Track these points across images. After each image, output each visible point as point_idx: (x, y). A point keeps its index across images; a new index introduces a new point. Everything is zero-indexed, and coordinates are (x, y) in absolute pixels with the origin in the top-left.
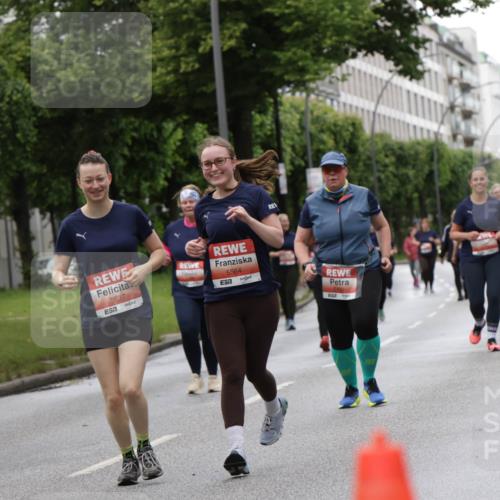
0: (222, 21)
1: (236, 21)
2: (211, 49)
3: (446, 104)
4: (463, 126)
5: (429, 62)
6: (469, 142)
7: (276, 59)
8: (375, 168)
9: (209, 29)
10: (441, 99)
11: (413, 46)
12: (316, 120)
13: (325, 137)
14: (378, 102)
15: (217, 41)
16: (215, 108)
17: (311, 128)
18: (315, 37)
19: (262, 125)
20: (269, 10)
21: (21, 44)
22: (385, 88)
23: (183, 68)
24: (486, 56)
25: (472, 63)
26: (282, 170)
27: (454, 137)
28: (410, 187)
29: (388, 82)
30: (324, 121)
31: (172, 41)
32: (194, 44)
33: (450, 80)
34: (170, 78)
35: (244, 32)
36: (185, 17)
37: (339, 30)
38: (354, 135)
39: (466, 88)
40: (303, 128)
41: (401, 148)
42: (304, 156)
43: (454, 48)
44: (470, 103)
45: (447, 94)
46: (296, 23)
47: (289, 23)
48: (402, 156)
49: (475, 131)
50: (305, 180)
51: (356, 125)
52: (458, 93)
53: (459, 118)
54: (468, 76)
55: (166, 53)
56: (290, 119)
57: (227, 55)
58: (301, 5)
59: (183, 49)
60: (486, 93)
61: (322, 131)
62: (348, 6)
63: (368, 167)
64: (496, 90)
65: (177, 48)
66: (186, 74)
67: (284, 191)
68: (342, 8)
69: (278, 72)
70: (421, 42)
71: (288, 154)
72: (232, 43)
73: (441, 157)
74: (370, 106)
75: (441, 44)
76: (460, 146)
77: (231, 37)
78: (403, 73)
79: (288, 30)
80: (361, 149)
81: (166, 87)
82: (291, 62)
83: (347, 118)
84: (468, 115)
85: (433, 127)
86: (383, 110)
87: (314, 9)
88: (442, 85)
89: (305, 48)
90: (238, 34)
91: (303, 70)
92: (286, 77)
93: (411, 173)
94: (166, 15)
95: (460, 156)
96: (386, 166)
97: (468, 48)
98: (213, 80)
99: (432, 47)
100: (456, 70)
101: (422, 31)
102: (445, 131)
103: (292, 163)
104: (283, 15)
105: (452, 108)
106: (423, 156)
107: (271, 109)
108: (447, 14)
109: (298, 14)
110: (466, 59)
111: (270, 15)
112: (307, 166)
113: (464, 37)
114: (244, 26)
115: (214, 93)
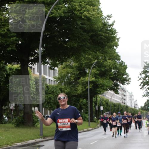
0: (90, 84)
1: (92, 84)
2: (88, 88)
3: (121, 98)
4: (124, 101)
5: (119, 92)
6: (124, 103)
7: (97, 90)
8: (111, 107)
9: (88, 85)
10: (121, 97)
11: (117, 90)
12: (102, 99)
13: (103, 102)
14: (112, 97)
15: (89, 87)
16: (88, 96)
17: (102, 100)
18: (103, 87)
19: (94, 99)
20: (97, 83)
21: (60, 86)
22: (112, 95)
23: (83, 90)
24: (127, 91)
25: (125, 92)
26: (97, 107)
27: (122, 103)
28: (115, 110)
29: (113, 94)
30: (103, 99)
31: (82, 87)
32: (85, 87)
33: (122, 94)
34: (81, 92)
35: (93, 86)
36: (84, 83)
37: (107, 86)
38: (108, 102)
39: (124, 96)
40: (100, 100)
41: (115, 104)
42: (100, 105)
43: (123, 89)
44: (125, 98)
45: (121, 96)
46: (101, 85)
47: (100, 85)
48: (115, 105)
49: (125, 102)
50: (100, 108)
51: (108, 100)
52: (123, 96)
53: (123, 100)
54: (125, 94)
55: (81, 88)
56: (98, 99)
57: (90, 89)
58: (101, 83)
59: (84, 88)
60: (127, 97)
61: (103, 101)
62: (108, 83)
63: (110, 107)
64: (129, 96)
65: (83, 88)
66: (84, 91)
67: (97, 110)
68: (107, 83)
69: (97, 92)
70: (118, 89)
71: (98, 104)
72: (91, 87)
73: (120, 105)
74: (110, 97)
75: (121, 89)
76: (123, 104)
77: (91, 86)
78: (116, 93)
79: (99, 86)
80: (109, 104)
81: (81, 93)
82: (99, 91)
83: (107, 99)
84: (124, 99)
85: (119, 101)
86: (112, 98)
87: (103, 83)
88: (121, 95)
89: (101, 89)
90: (92, 86)
91: (101, 92)
92: (99, 93)
93: (116, 107)
94: (82, 83)
95: (123, 106)
96: (112, 107)
97: (125, 90)
98: (88, 92)
99: (120, 89)
100: (123, 93)
101: (119, 87)
102: (121, 102)
103: (98, 105)
104: (99, 84)
105: (122, 98)
106: (118, 105)
107: (96, 97)
108: (123, 85)
109: (101, 84)
110: (125, 91)
111: (97, 84)
112: (100, 106)
113: (125, 88)
114: (92, 85)
115: (88, 94)
